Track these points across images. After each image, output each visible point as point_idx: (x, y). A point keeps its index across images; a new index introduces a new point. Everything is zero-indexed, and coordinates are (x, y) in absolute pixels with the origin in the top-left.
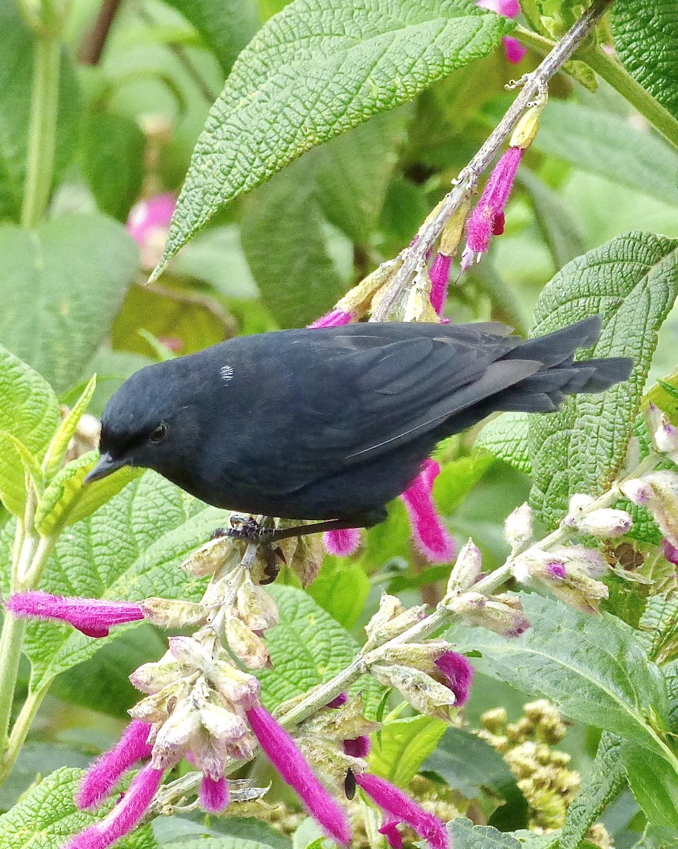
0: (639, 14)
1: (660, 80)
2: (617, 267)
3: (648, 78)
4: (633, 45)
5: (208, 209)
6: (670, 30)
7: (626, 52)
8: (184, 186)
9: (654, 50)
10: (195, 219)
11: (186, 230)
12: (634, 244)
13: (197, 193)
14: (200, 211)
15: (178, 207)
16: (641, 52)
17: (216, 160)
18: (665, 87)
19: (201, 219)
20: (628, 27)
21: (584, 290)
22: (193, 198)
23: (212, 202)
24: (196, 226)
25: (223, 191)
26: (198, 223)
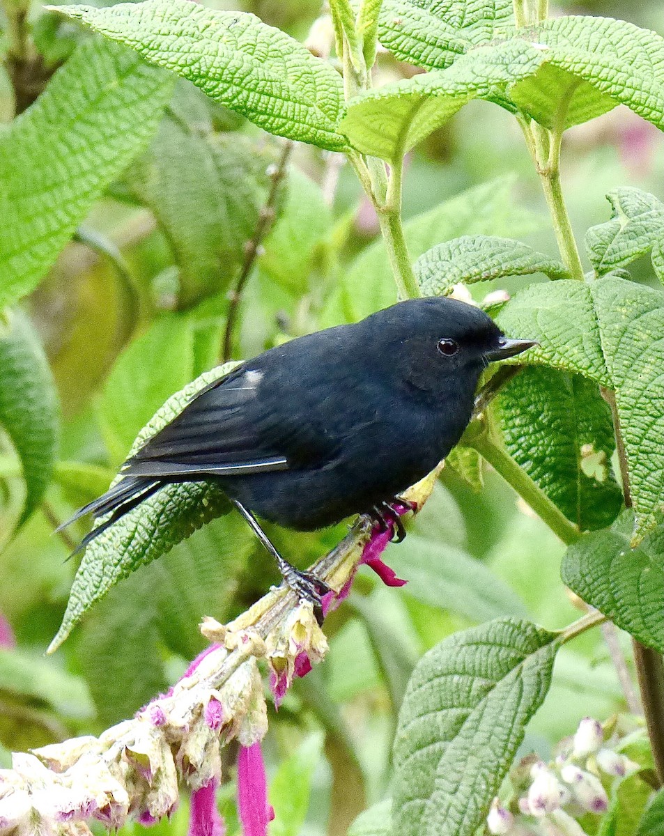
0: (529, 409)
1: (547, 475)
2: (494, 650)
3: (536, 472)
4: (522, 439)
5: (108, 579)
6: (558, 427)
7: (514, 447)
8: (84, 559)
9: (543, 445)
10: (95, 590)
11: (86, 601)
12: (513, 631)
13: (97, 565)
14: (100, 583)
15: (78, 579)
16: (530, 447)
17: (116, 532)
18: (551, 482)
19: (100, 590)
20: (517, 421)
21: (459, 668)
22: (93, 570)
23: (112, 573)
24: (95, 596)
25: (123, 562)
26: (98, 594)
